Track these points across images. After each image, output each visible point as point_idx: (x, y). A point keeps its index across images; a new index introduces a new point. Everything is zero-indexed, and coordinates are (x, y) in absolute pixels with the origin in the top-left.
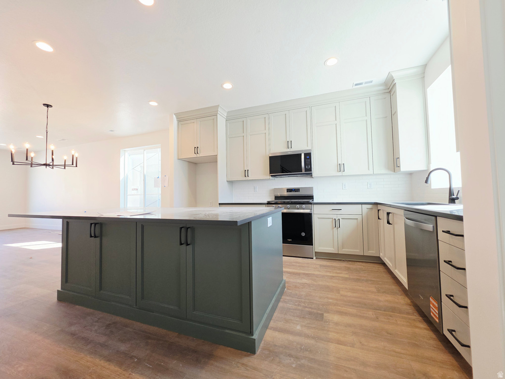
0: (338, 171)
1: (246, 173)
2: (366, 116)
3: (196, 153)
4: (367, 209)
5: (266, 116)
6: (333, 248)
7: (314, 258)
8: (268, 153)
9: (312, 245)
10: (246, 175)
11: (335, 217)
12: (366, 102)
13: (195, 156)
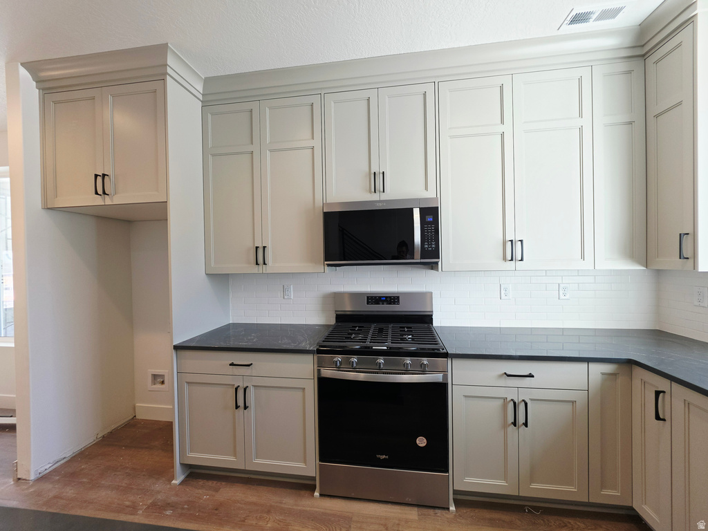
0: (505, 259)
1: (259, 255)
2: (581, 115)
3: (100, 191)
4: (603, 374)
5: (316, 100)
6: (505, 479)
7: (452, 508)
8: (319, 203)
9: (447, 471)
10: (260, 260)
11: (512, 395)
12: (580, 80)
13: (98, 201)
